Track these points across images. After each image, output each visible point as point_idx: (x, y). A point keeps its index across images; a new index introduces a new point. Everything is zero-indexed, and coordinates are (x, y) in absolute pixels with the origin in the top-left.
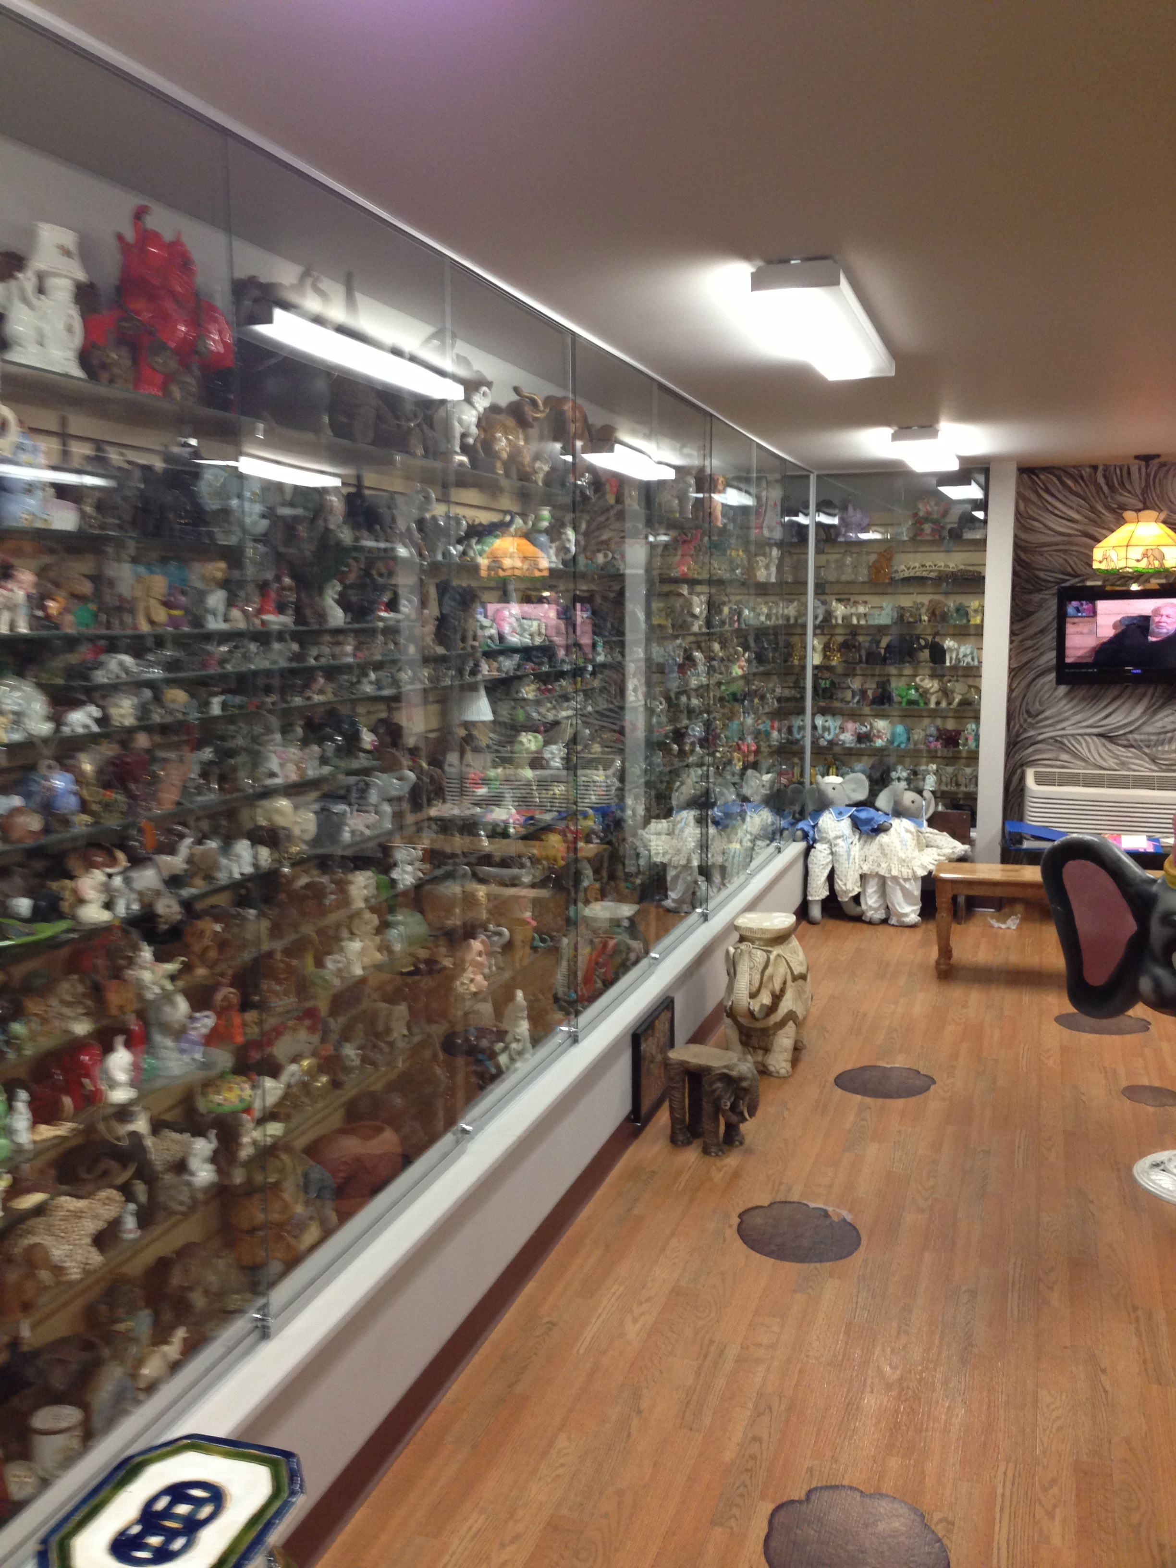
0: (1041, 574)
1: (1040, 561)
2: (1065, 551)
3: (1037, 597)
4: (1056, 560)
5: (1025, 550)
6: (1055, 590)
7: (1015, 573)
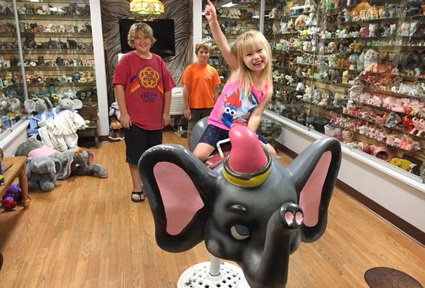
0: (112, 14)
1: (111, 9)
2: (120, 6)
3: (111, 23)
4: (117, 9)
5: (105, 4)
6: (118, 21)
7: (102, 13)
